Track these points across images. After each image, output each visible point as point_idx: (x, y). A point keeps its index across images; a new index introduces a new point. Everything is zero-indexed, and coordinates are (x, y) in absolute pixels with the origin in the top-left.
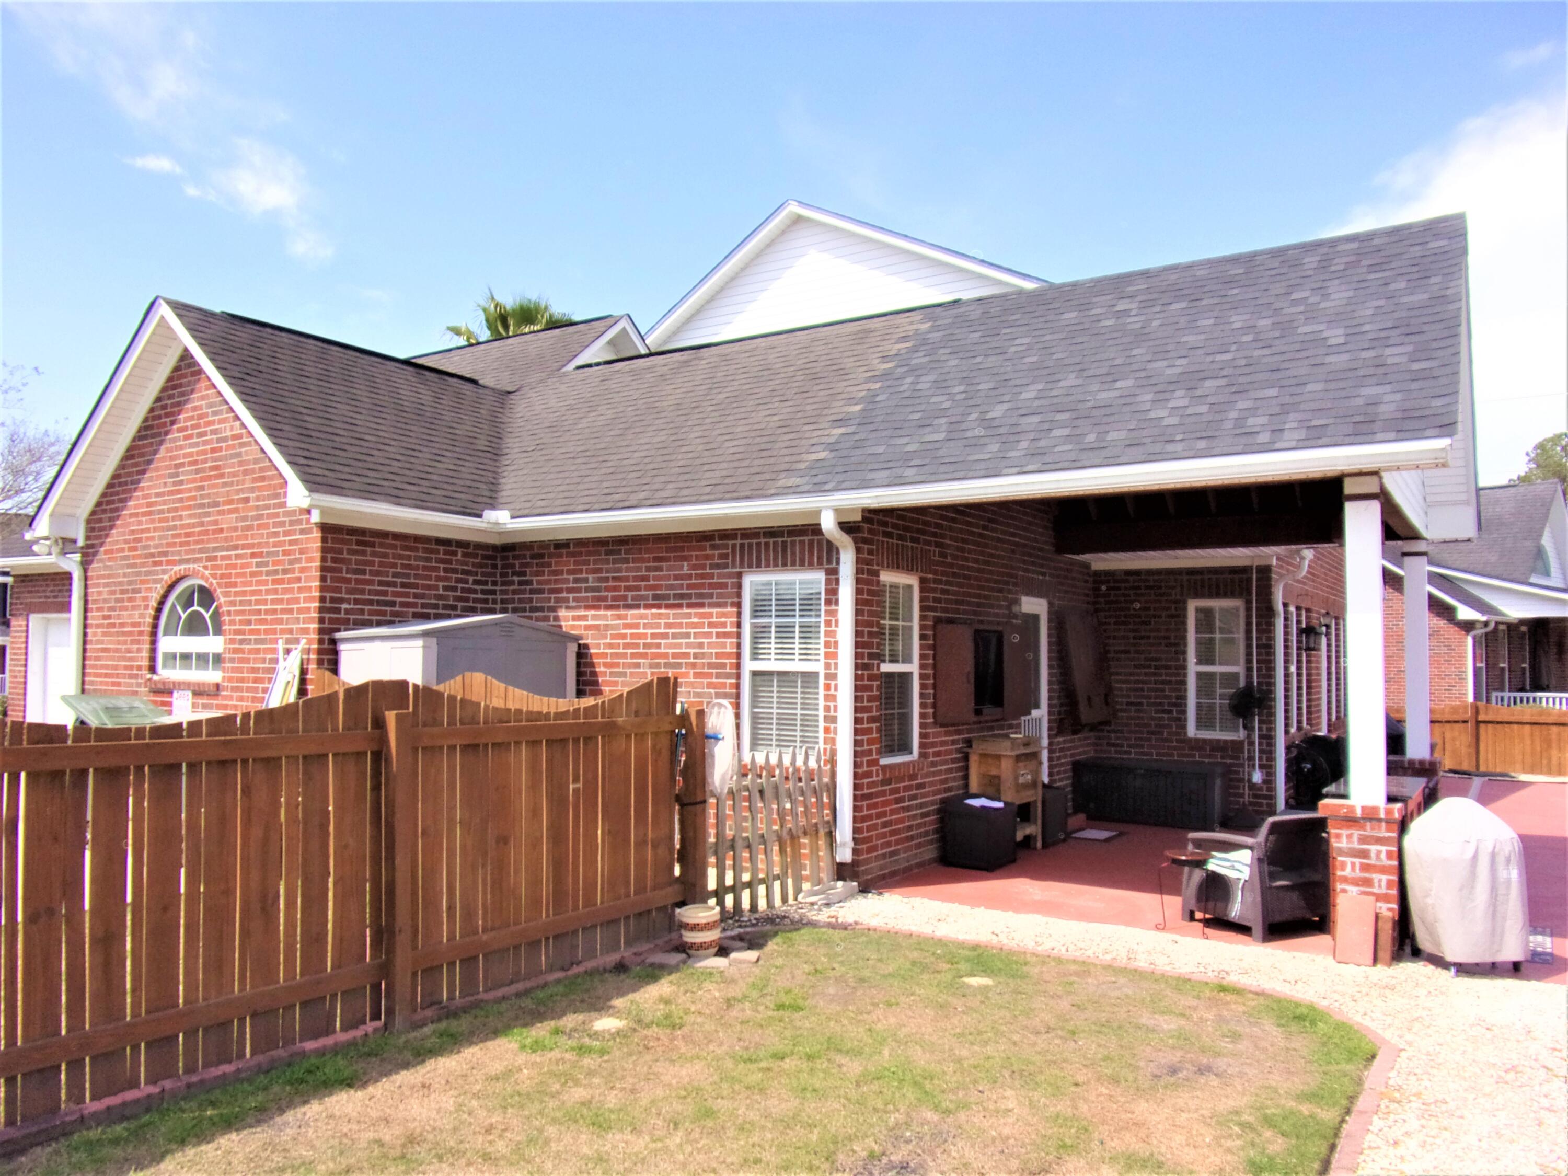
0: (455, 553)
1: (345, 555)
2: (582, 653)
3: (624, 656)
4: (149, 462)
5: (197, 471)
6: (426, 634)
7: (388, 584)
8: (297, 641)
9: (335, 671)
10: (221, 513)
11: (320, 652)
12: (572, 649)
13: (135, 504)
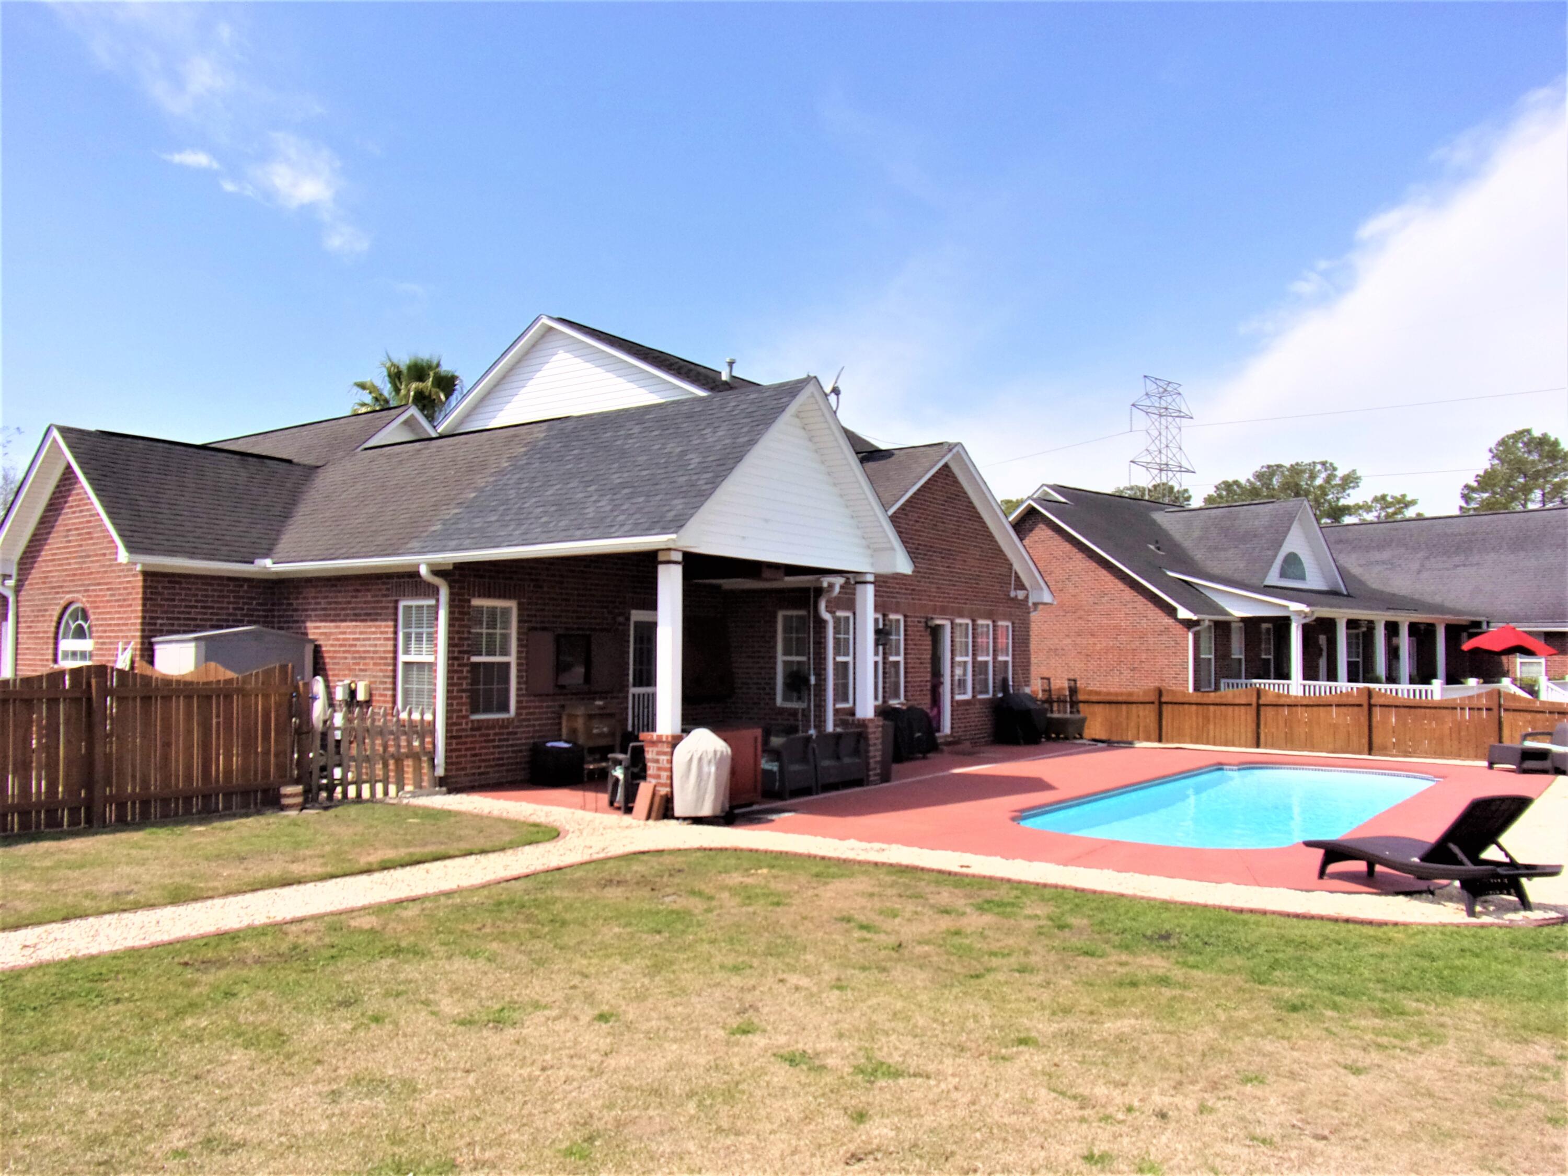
0: (242, 586)
1: (160, 590)
2: (317, 650)
3: (339, 652)
4: (53, 527)
5: (79, 535)
6: (196, 639)
7: (191, 607)
8: (129, 643)
9: (151, 662)
10: (92, 562)
11: (142, 650)
12: (309, 649)
13: (45, 554)
